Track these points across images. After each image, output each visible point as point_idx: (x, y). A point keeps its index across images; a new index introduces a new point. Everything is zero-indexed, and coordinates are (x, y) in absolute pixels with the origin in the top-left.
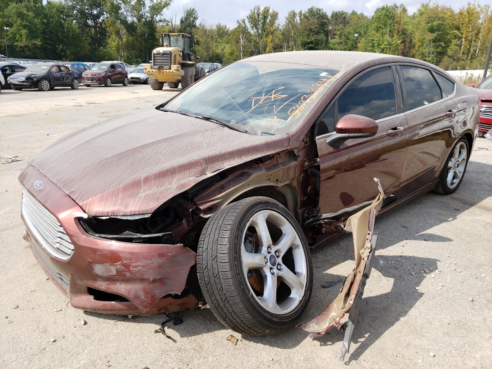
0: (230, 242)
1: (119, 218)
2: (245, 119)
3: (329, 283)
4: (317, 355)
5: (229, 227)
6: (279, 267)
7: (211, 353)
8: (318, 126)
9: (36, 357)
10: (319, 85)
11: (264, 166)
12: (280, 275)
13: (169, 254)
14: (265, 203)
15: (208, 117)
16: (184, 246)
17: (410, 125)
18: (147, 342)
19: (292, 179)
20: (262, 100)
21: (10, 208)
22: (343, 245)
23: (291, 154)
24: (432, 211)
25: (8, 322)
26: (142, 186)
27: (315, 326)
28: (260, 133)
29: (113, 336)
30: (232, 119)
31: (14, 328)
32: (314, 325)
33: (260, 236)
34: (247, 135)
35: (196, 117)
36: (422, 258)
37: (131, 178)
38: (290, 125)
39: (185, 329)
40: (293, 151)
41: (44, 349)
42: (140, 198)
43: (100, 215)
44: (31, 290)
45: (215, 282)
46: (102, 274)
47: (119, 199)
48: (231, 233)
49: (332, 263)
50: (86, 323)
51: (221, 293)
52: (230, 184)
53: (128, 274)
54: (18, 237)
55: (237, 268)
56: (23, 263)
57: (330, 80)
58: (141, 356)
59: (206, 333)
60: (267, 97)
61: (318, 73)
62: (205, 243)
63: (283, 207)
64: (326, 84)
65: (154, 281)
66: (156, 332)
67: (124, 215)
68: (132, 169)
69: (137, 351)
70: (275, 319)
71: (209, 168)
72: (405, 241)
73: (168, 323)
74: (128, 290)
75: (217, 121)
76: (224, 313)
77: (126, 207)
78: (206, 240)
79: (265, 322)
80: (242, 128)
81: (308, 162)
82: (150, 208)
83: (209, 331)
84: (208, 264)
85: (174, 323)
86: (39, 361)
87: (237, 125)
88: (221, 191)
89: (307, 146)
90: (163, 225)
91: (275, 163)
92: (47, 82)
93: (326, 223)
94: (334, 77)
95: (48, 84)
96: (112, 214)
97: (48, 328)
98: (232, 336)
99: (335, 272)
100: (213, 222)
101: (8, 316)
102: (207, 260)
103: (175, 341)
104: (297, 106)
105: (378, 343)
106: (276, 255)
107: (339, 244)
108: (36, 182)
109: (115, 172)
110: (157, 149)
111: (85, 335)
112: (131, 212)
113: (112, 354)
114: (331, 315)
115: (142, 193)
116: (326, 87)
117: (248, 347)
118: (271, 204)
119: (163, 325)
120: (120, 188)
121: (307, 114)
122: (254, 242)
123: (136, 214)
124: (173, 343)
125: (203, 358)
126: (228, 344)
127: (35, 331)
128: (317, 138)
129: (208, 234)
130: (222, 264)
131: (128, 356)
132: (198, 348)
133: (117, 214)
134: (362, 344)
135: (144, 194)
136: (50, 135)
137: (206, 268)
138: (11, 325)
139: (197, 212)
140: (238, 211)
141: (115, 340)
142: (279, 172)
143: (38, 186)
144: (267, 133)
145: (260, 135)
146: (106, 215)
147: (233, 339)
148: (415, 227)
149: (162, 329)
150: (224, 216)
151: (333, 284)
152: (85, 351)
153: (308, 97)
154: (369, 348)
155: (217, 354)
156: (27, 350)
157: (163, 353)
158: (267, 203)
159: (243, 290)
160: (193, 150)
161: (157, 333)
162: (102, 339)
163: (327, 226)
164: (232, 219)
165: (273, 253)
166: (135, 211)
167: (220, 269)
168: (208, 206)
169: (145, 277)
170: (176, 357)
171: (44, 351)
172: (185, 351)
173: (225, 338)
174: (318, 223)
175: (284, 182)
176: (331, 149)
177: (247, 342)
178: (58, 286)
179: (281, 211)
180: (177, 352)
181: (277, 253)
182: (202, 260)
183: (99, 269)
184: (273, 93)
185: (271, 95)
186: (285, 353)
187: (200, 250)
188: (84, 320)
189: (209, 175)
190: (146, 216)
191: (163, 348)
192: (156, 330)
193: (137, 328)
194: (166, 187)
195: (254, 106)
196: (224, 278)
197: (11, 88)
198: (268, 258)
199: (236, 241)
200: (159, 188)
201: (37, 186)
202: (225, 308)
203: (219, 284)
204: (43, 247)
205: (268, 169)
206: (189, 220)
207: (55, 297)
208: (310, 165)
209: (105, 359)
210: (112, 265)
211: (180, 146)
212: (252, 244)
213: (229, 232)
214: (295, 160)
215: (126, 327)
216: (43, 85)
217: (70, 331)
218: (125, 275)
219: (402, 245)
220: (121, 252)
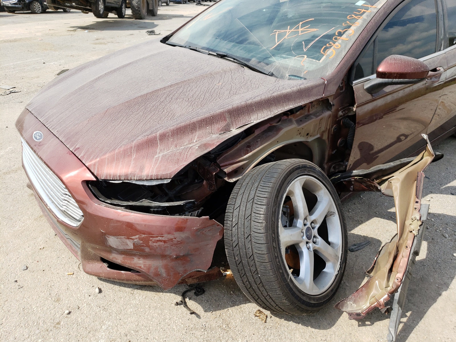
0: (266, 219)
1: (134, 183)
2: (267, 58)
3: (357, 246)
4: (356, 337)
5: (265, 201)
6: (315, 239)
7: (240, 332)
8: (355, 68)
9: (51, 333)
10: (356, 17)
11: (294, 117)
12: (316, 248)
13: (194, 227)
14: (302, 167)
15: (224, 54)
16: (211, 218)
17: (449, 65)
18: (168, 317)
19: (324, 132)
20: (287, 34)
21: (11, 147)
22: (364, 198)
23: (325, 103)
24: (452, 158)
25: (18, 287)
26: (159, 144)
27: (353, 305)
28: (287, 75)
29: (131, 308)
30: (253, 56)
31: (24, 295)
32: (351, 303)
33: (297, 206)
34: (272, 79)
35: (209, 54)
36: (452, 217)
37: (145, 134)
38: (325, 67)
39: (207, 301)
40: (328, 100)
41: (59, 323)
42: (157, 160)
43: (111, 179)
44: (40, 247)
45: (248, 263)
46: (118, 247)
47: (132, 160)
48: (267, 208)
49: (356, 221)
50: (100, 291)
51: (255, 277)
52: (257, 142)
53: (147, 250)
54: (22, 182)
55: (276, 250)
56: (30, 214)
57: (369, 11)
58: (164, 335)
59: (231, 307)
60: (292, 30)
61: (353, 2)
62: (234, 216)
63: (320, 169)
64: (364, 16)
65: (178, 258)
66: (177, 304)
67: (139, 180)
68: (144, 122)
69: (159, 328)
70: (312, 302)
71: (234, 124)
72: (430, 196)
73: (189, 293)
74: (147, 266)
75: (234, 59)
76: (257, 295)
77: (142, 169)
78: (236, 213)
79: (303, 306)
80: (265, 68)
81: (342, 112)
82: (169, 172)
83: (234, 304)
84: (239, 242)
85: (195, 293)
86: (54, 338)
87: (258, 65)
88: (248, 150)
89: (342, 92)
90: (181, 186)
91: (306, 113)
92: (38, 4)
93: (356, 180)
94: (374, 6)
95: (40, 6)
96: (125, 178)
97: (61, 296)
98: (260, 312)
99: (361, 232)
100: (241, 191)
101: (17, 280)
102: (238, 237)
103: (198, 316)
104: (331, 43)
105: (422, 325)
106: (311, 226)
107: (360, 197)
108: (35, 133)
109: (125, 126)
110: (171, 96)
111: (101, 306)
112: (147, 176)
113: (132, 332)
114: (372, 293)
115: (159, 153)
116: (365, 20)
117: (279, 326)
118: (308, 168)
119: (184, 295)
120: (133, 147)
121: (344, 54)
122: (288, 213)
123: (153, 179)
124: (197, 319)
125: (231, 339)
126: (257, 322)
127: (47, 299)
128: (354, 82)
129: (237, 205)
130: (258, 245)
131: (150, 335)
132: (224, 326)
133: (131, 178)
134: (404, 325)
135: (161, 155)
136: (47, 64)
137: (237, 246)
138: (21, 291)
139: (220, 175)
140: (273, 180)
141: (134, 314)
142: (310, 125)
143: (38, 137)
144: (295, 76)
145: (287, 78)
146: (118, 179)
147: (262, 316)
148: (437, 177)
149: (183, 301)
150: (256, 185)
151: (361, 247)
152: (103, 327)
153: (344, 32)
154: (413, 331)
155: (246, 334)
156: (41, 323)
157: (187, 331)
158: (304, 167)
159: (282, 275)
160: (212, 99)
161: (179, 306)
162: (119, 312)
163: (357, 184)
164: (267, 191)
165: (309, 225)
166: (152, 175)
167: (255, 251)
168: (233, 169)
169: (167, 253)
170: (202, 337)
171: (59, 326)
172: (211, 329)
173: (252, 313)
174: (346, 180)
175: (314, 136)
176: (369, 97)
177: (277, 319)
178: (68, 246)
179: (318, 175)
180: (202, 330)
181: (313, 225)
182: (232, 236)
183: (113, 241)
184: (300, 26)
185: (298, 28)
186: (320, 335)
187: (228, 223)
188: (98, 288)
189: (235, 131)
190: (165, 182)
191: (187, 325)
192: (177, 303)
193: (155, 298)
194: (186, 147)
195: (278, 42)
196: (259, 260)
197: (4, 11)
198: (304, 231)
199: (273, 219)
200: (178, 147)
201: (36, 138)
202: (258, 291)
203: (254, 266)
204: (48, 207)
205: (300, 122)
206: (211, 183)
207: (65, 257)
208: (344, 114)
209: (125, 338)
210: (128, 238)
211: (197, 93)
212: (286, 215)
213: (264, 207)
214: (328, 110)
215: (144, 297)
216: (35, 7)
217: (85, 301)
218: (143, 251)
219: (428, 200)
220: (138, 224)
